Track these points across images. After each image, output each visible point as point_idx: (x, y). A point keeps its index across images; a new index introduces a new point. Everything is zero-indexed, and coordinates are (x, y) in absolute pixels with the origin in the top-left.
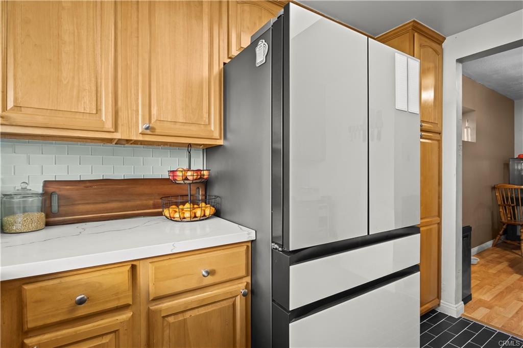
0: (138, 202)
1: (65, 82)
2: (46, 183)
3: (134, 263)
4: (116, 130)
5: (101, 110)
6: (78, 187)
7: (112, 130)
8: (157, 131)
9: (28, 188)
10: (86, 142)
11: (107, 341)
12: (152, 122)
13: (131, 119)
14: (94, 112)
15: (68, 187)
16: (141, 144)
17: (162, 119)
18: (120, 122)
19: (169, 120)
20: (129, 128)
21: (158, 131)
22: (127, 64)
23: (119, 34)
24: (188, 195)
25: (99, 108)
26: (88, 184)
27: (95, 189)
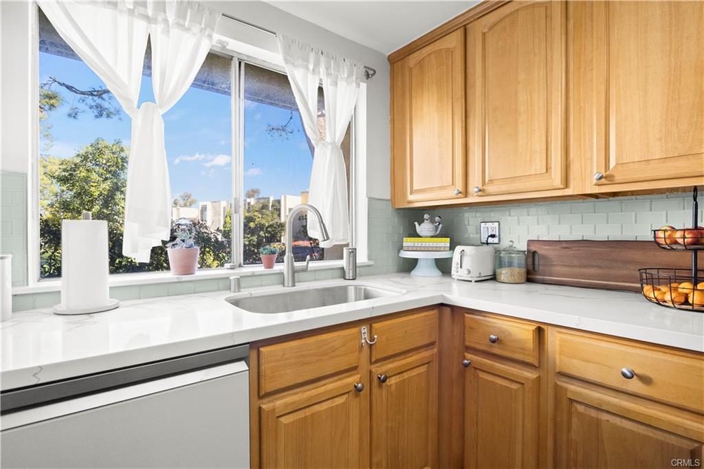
0: (625, 272)
1: (520, 150)
2: (530, 242)
3: (542, 326)
4: (567, 185)
5: (551, 168)
6: (554, 247)
7: (562, 187)
8: (616, 179)
9: (514, 246)
10: (565, 200)
11: (515, 388)
12: (611, 168)
13: (585, 170)
14: (545, 171)
15: (546, 247)
16: (633, 195)
17: (625, 162)
18: (572, 177)
19: (636, 160)
20: (582, 181)
21: (618, 178)
22: (581, 107)
23: (571, 77)
24: (692, 270)
25: (549, 166)
26: (564, 245)
27: (575, 250)
